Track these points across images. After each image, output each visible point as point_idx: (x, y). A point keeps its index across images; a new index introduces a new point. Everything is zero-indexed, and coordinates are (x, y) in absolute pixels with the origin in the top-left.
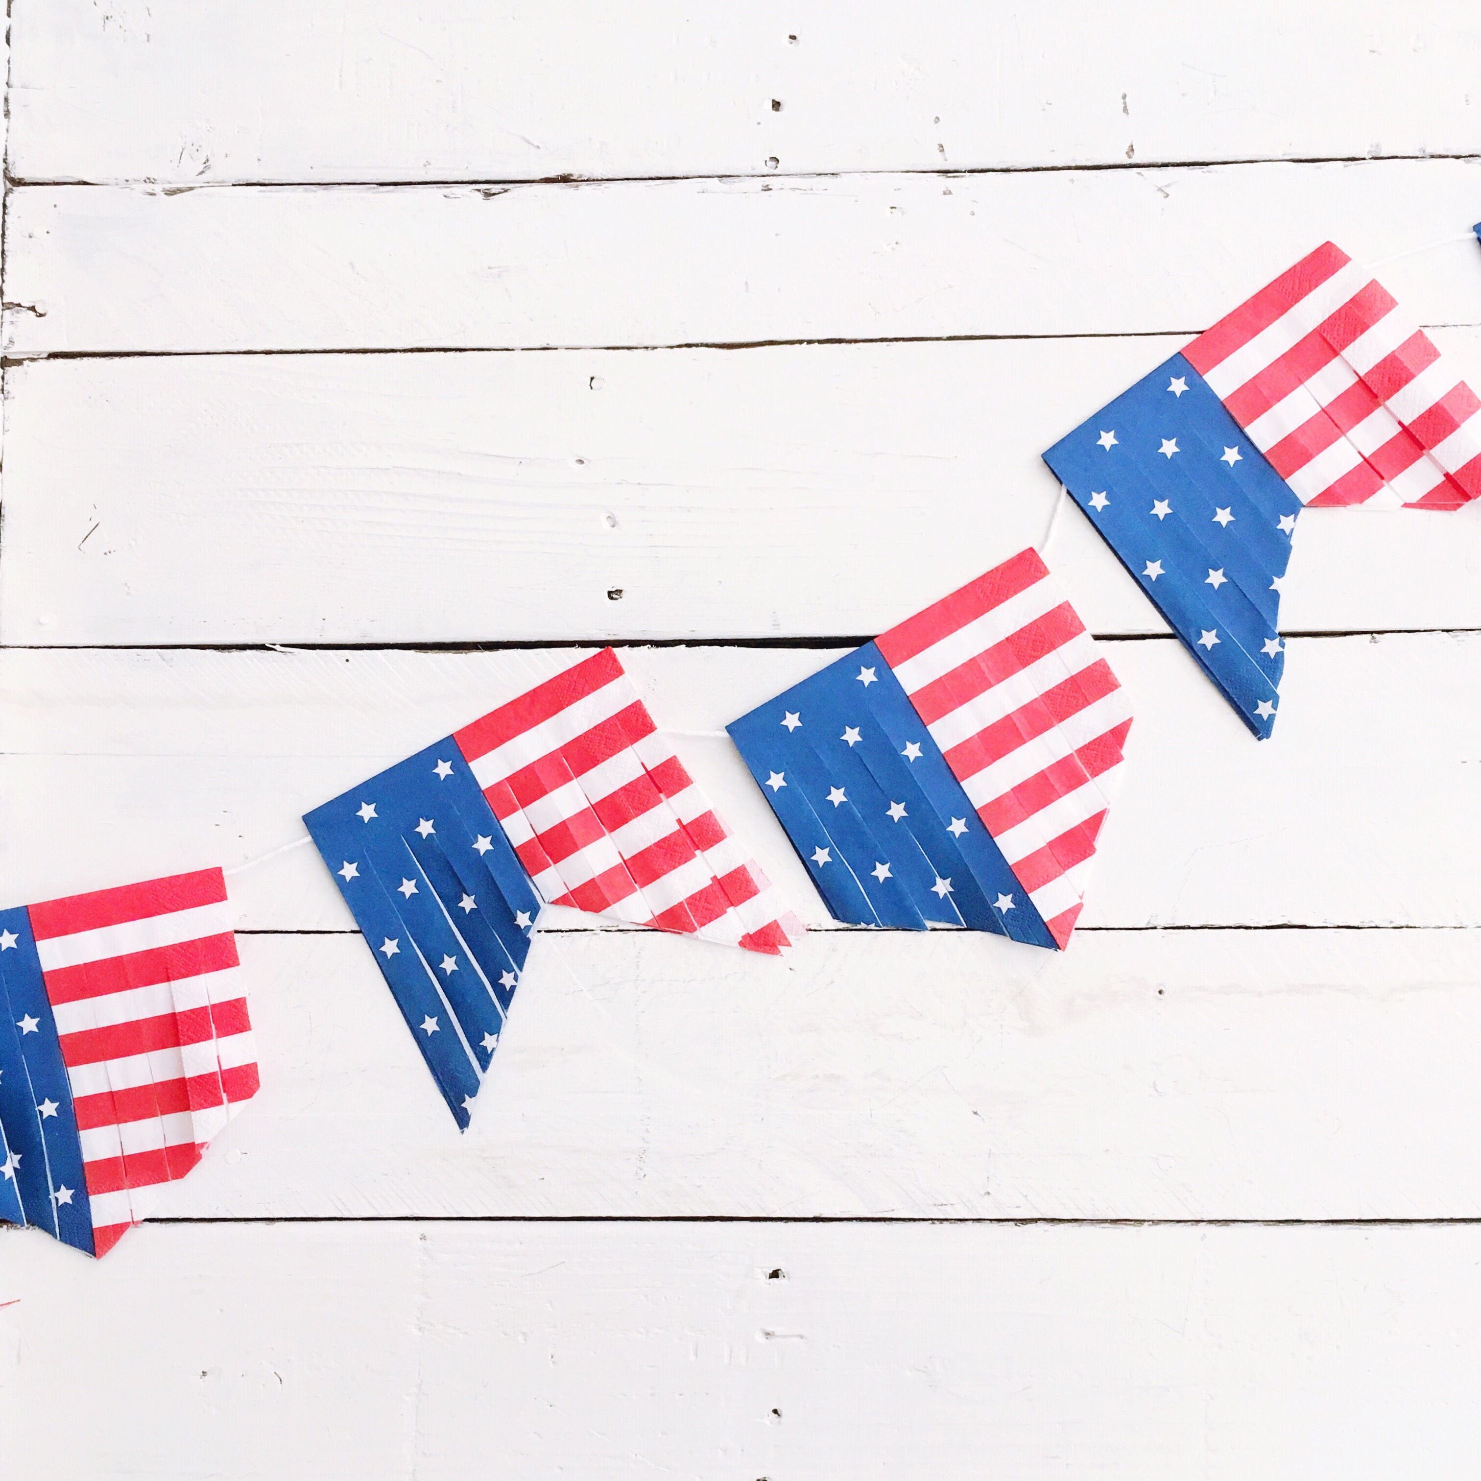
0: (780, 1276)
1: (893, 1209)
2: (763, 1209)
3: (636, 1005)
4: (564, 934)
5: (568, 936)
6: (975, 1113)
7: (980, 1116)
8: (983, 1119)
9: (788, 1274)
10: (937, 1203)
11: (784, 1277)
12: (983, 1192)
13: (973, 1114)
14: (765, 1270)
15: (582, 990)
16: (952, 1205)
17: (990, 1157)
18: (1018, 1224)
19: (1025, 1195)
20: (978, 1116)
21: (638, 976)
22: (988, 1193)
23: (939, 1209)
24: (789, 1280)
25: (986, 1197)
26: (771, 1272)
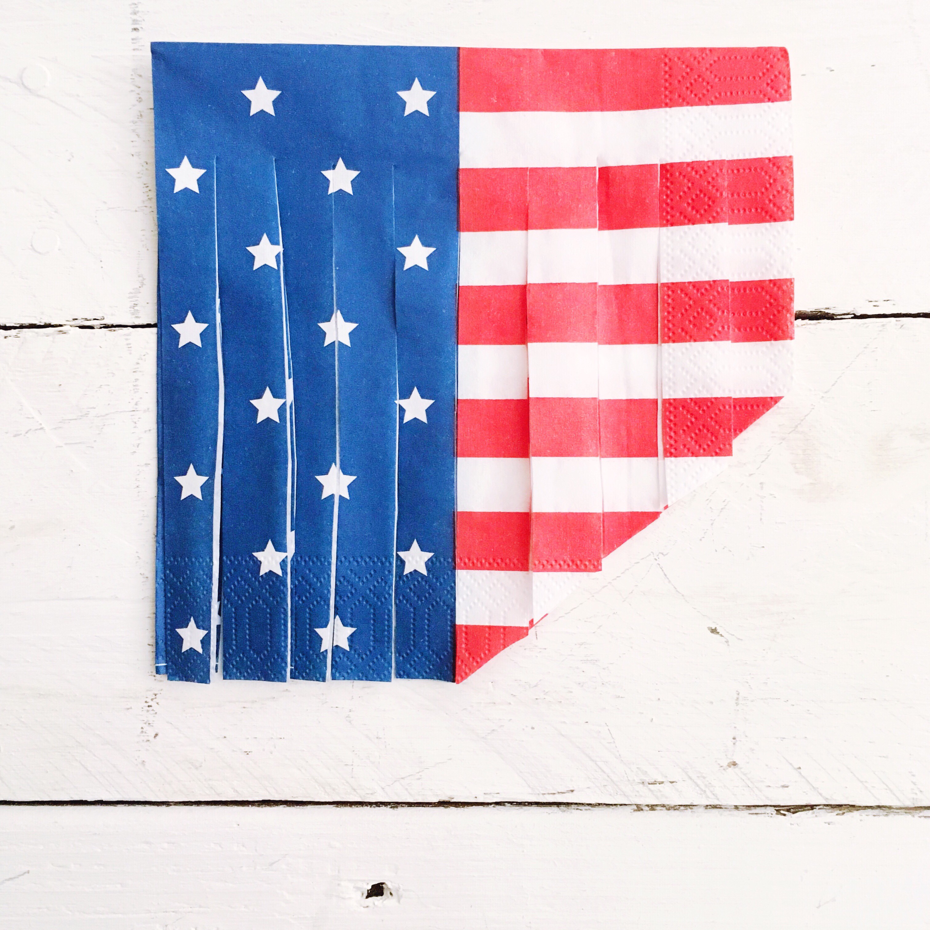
0: (385, 892)
1: (572, 789)
2: (354, 790)
3: (135, 452)
4: (13, 332)
5: (16, 336)
6: (714, 631)
7: (721, 635)
8: (727, 642)
9: (397, 890)
10: (647, 780)
11: (391, 894)
12: (725, 763)
13: (709, 632)
14: (359, 885)
15: (41, 429)
16: (672, 782)
17: (737, 704)
18: (782, 812)
19: (797, 766)
20: (717, 636)
21: (136, 404)
22: (735, 764)
23: (650, 790)
24: (399, 901)
25: (731, 770)
26: (370, 887)
